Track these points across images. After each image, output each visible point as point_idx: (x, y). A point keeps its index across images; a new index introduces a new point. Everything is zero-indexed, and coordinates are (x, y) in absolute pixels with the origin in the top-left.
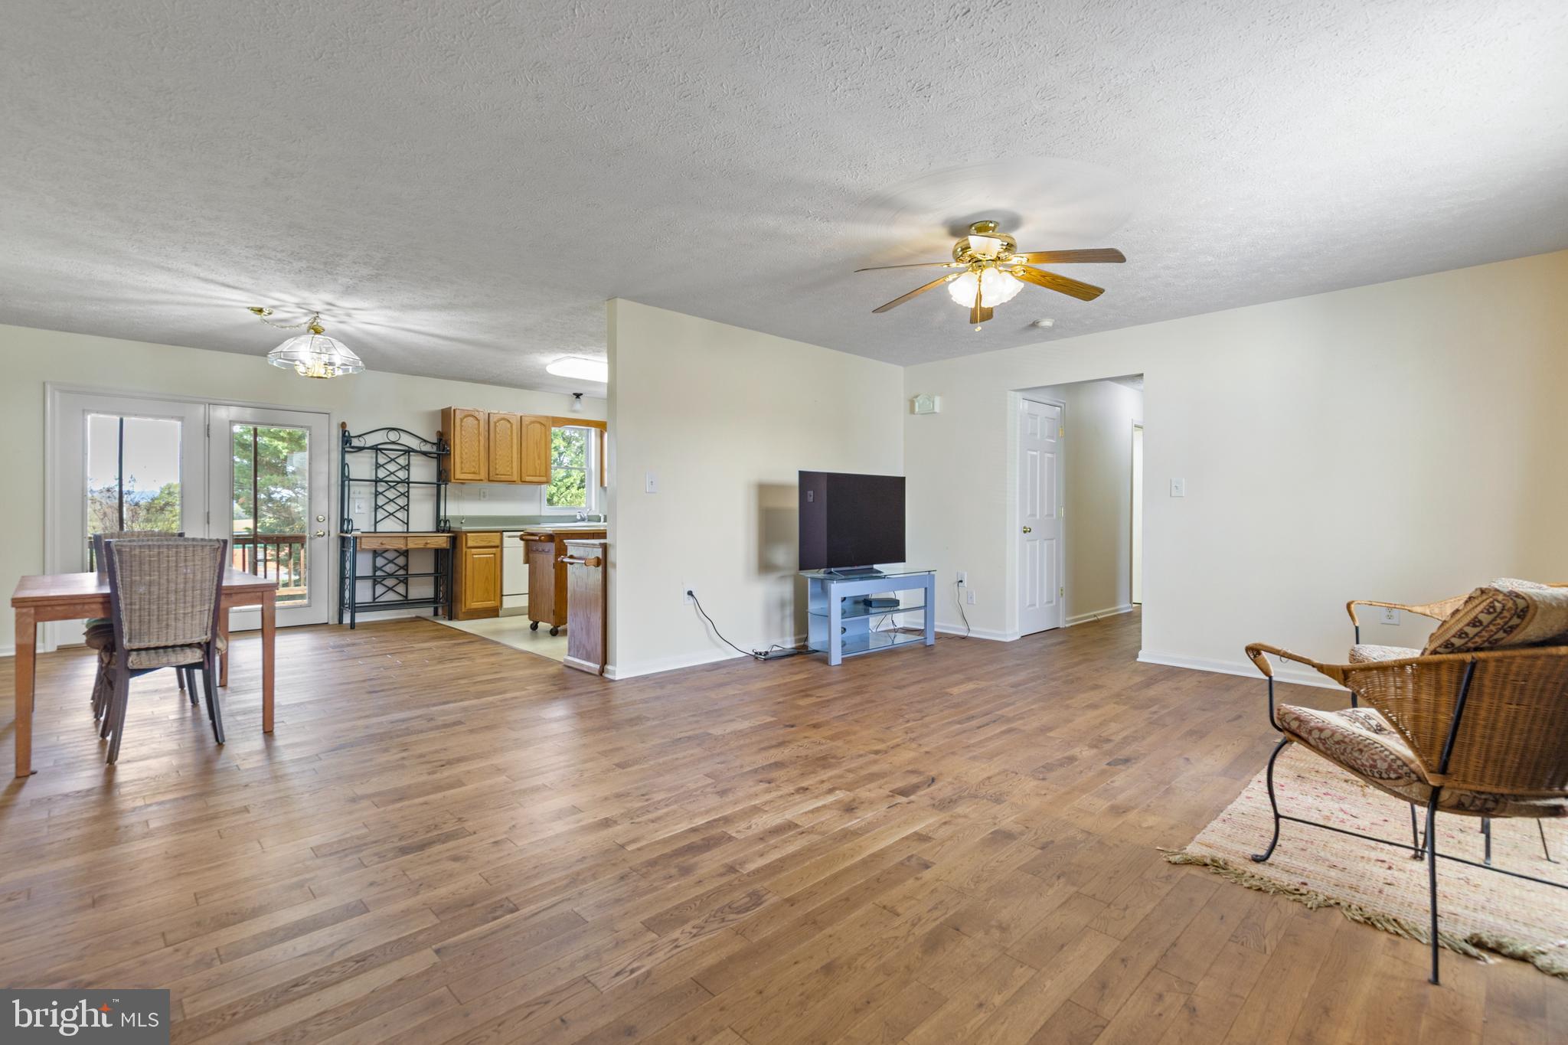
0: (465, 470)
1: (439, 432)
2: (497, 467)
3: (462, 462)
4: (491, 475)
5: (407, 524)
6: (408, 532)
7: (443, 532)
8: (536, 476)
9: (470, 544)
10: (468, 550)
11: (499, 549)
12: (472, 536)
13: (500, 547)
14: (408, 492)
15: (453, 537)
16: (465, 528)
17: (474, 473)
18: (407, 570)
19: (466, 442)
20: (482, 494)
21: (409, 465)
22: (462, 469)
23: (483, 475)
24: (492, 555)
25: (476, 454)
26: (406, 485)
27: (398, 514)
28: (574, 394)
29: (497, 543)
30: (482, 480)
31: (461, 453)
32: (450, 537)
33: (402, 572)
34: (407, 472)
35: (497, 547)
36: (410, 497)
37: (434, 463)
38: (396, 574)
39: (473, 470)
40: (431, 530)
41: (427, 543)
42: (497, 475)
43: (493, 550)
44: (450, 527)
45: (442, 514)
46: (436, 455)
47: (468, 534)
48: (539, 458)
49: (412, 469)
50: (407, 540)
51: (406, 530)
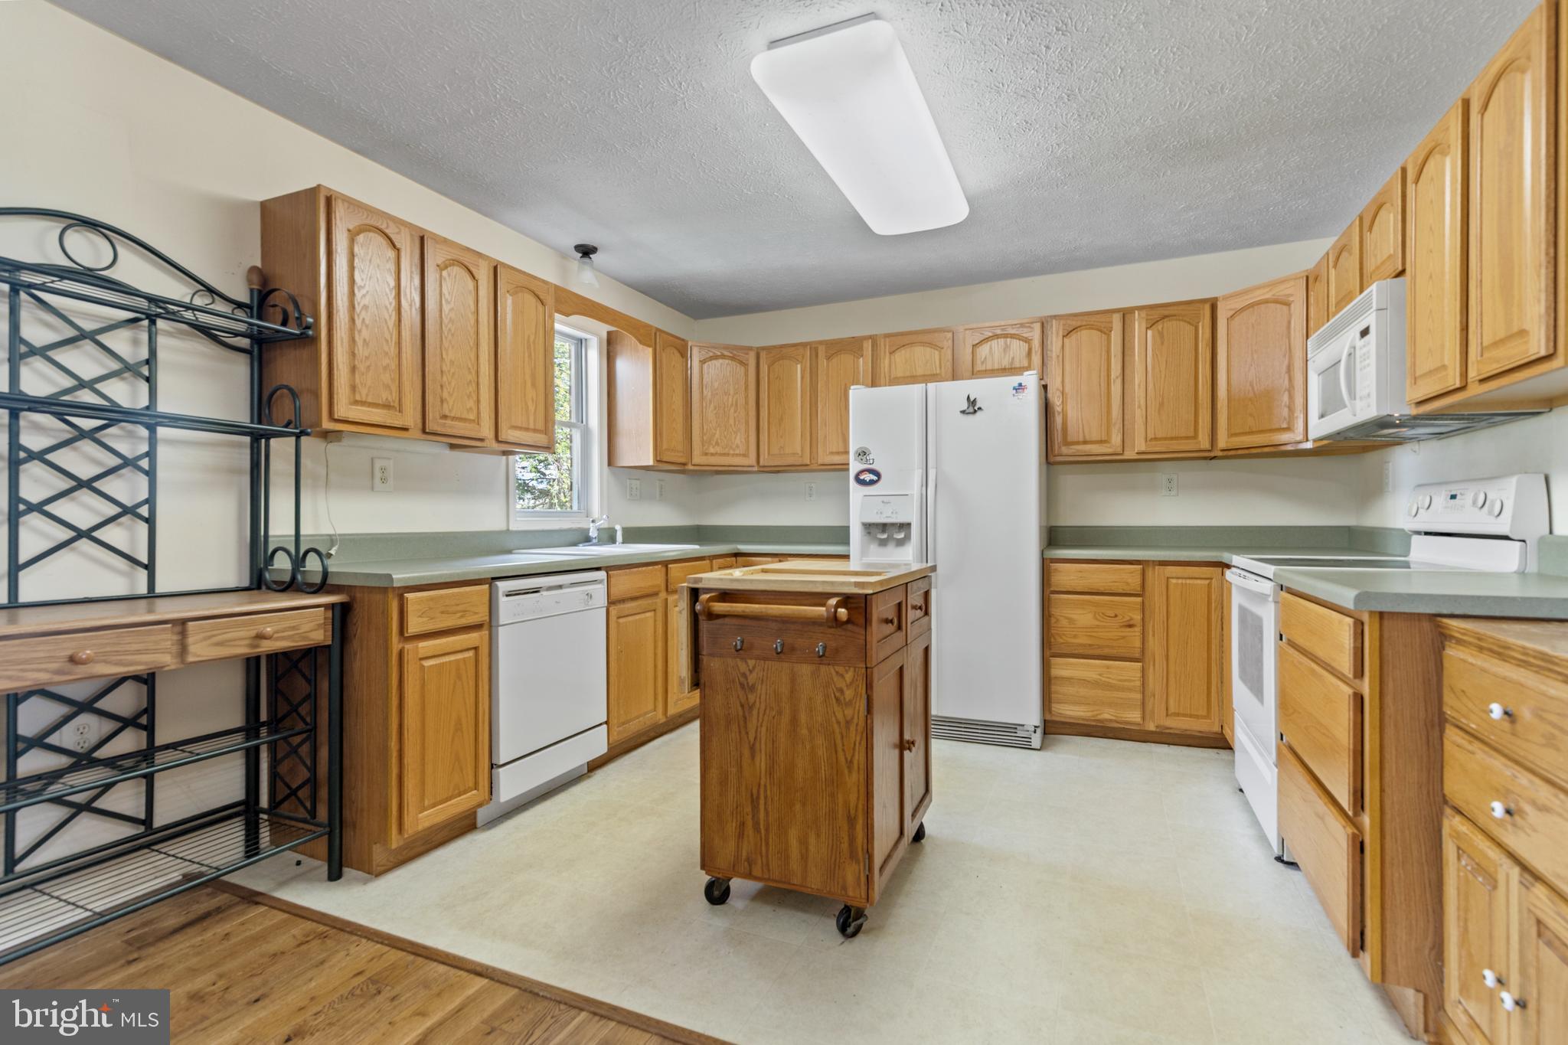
0: (363, 394)
1: (253, 269)
2: (445, 395)
3: (353, 369)
4: (430, 416)
5: (150, 567)
6: (152, 595)
7: (291, 586)
8: (527, 429)
9: (414, 626)
10: (408, 646)
11: (485, 633)
12: (421, 600)
13: (489, 625)
14: (151, 455)
15: (342, 604)
16: (401, 576)
17: (387, 406)
18: (150, 729)
19: (365, 307)
20: (378, 474)
21: (151, 361)
22: (353, 388)
23: (410, 416)
24: (471, 654)
25: (393, 350)
26: (144, 432)
27: (111, 534)
28: (578, 248)
29: (482, 616)
30: (406, 429)
31: (353, 340)
32: (333, 606)
33: (128, 742)
34: (144, 387)
35: (477, 627)
36: (161, 474)
37: (239, 369)
38: (96, 754)
39: (385, 396)
40: (232, 583)
41: (261, 637)
42: (445, 417)
43: (473, 638)
44: (325, 574)
45: (280, 526)
46: (244, 342)
47: (409, 596)
48: (534, 385)
49: (163, 379)
50: (184, 634)
51: (143, 589)
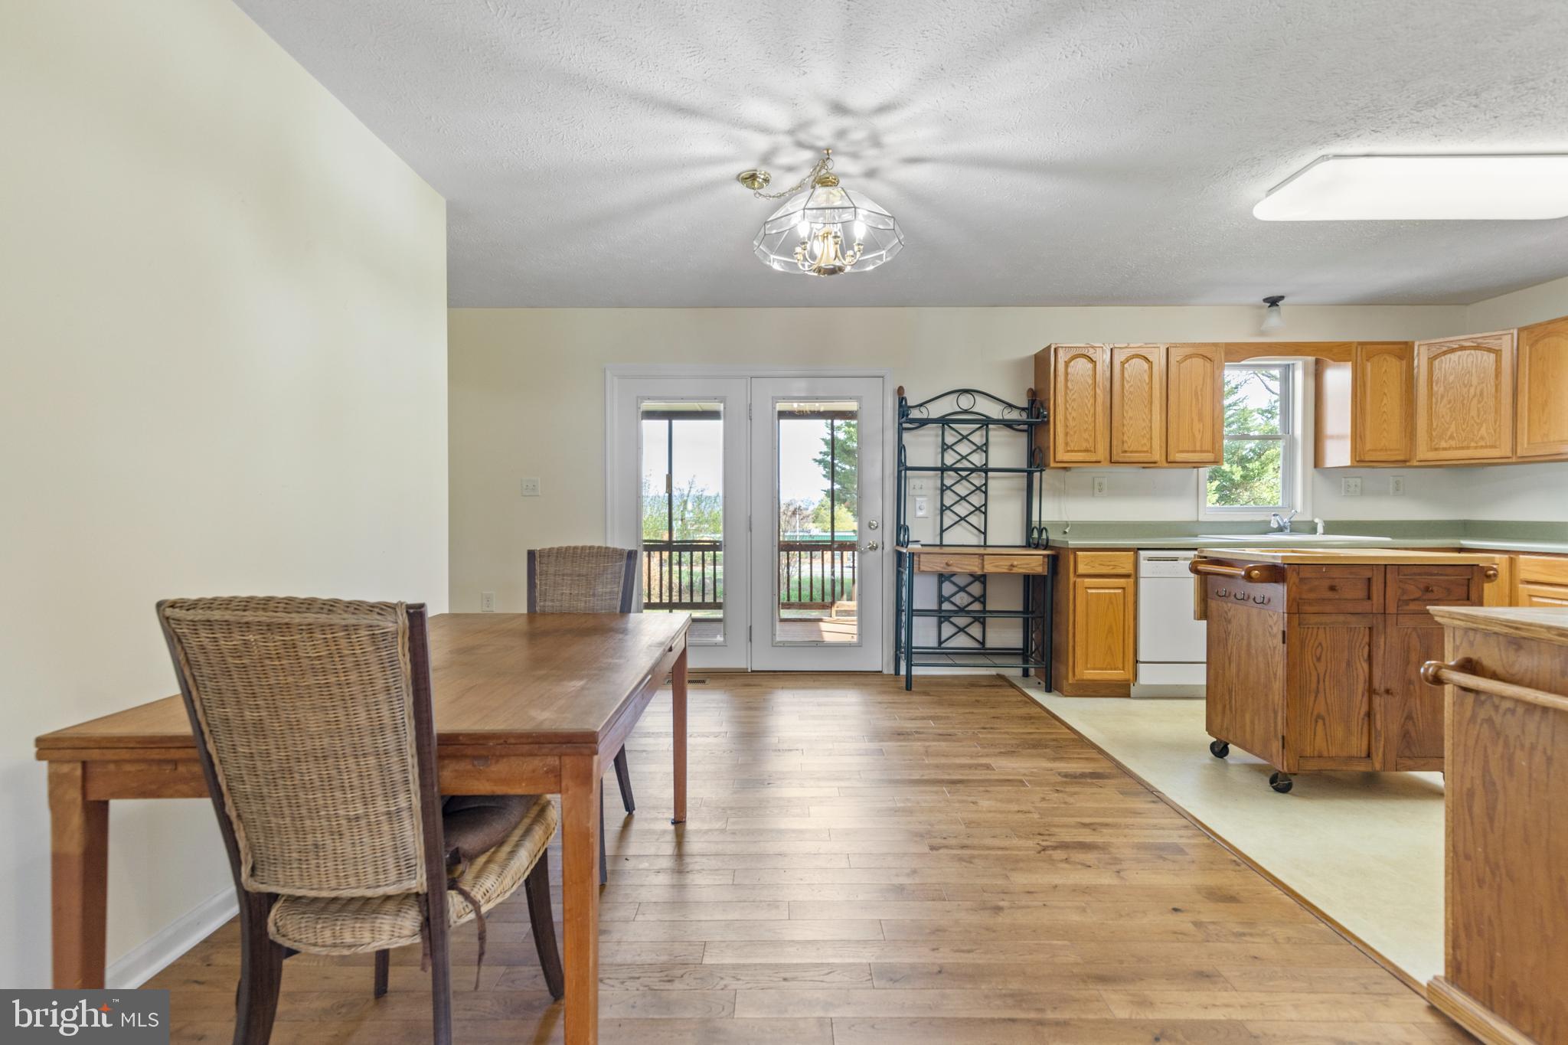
0: (1072, 446)
1: (1031, 390)
2: (1125, 438)
3: (1067, 434)
4: (1114, 452)
5: (985, 533)
6: (985, 546)
7: (1037, 546)
8: (1194, 451)
9: (1082, 569)
10: (1079, 580)
11: (1131, 580)
12: (1086, 557)
13: (1134, 576)
14: (986, 484)
15: (1053, 556)
16: (1073, 543)
17: (1087, 451)
18: (984, 603)
19: (1074, 400)
20: (1097, 487)
21: (986, 444)
22: (1067, 444)
23: (1102, 453)
24: (1120, 591)
25: (1090, 419)
26: (984, 475)
27: (973, 519)
28: (1266, 300)
29: (1128, 568)
30: (1099, 462)
31: (1066, 418)
32: (1048, 556)
33: (976, 606)
34: (984, 454)
35: (1127, 576)
36: (990, 493)
37: (1023, 439)
38: (966, 609)
39: (1085, 445)
40: (1018, 543)
41: (1012, 566)
42: (1125, 452)
43: (1122, 582)
44: (1048, 540)
45: (1035, 518)
46: (1025, 427)
47: (1079, 553)
48: (1201, 419)
49: (992, 451)
50: (983, 560)
51: (983, 544)
